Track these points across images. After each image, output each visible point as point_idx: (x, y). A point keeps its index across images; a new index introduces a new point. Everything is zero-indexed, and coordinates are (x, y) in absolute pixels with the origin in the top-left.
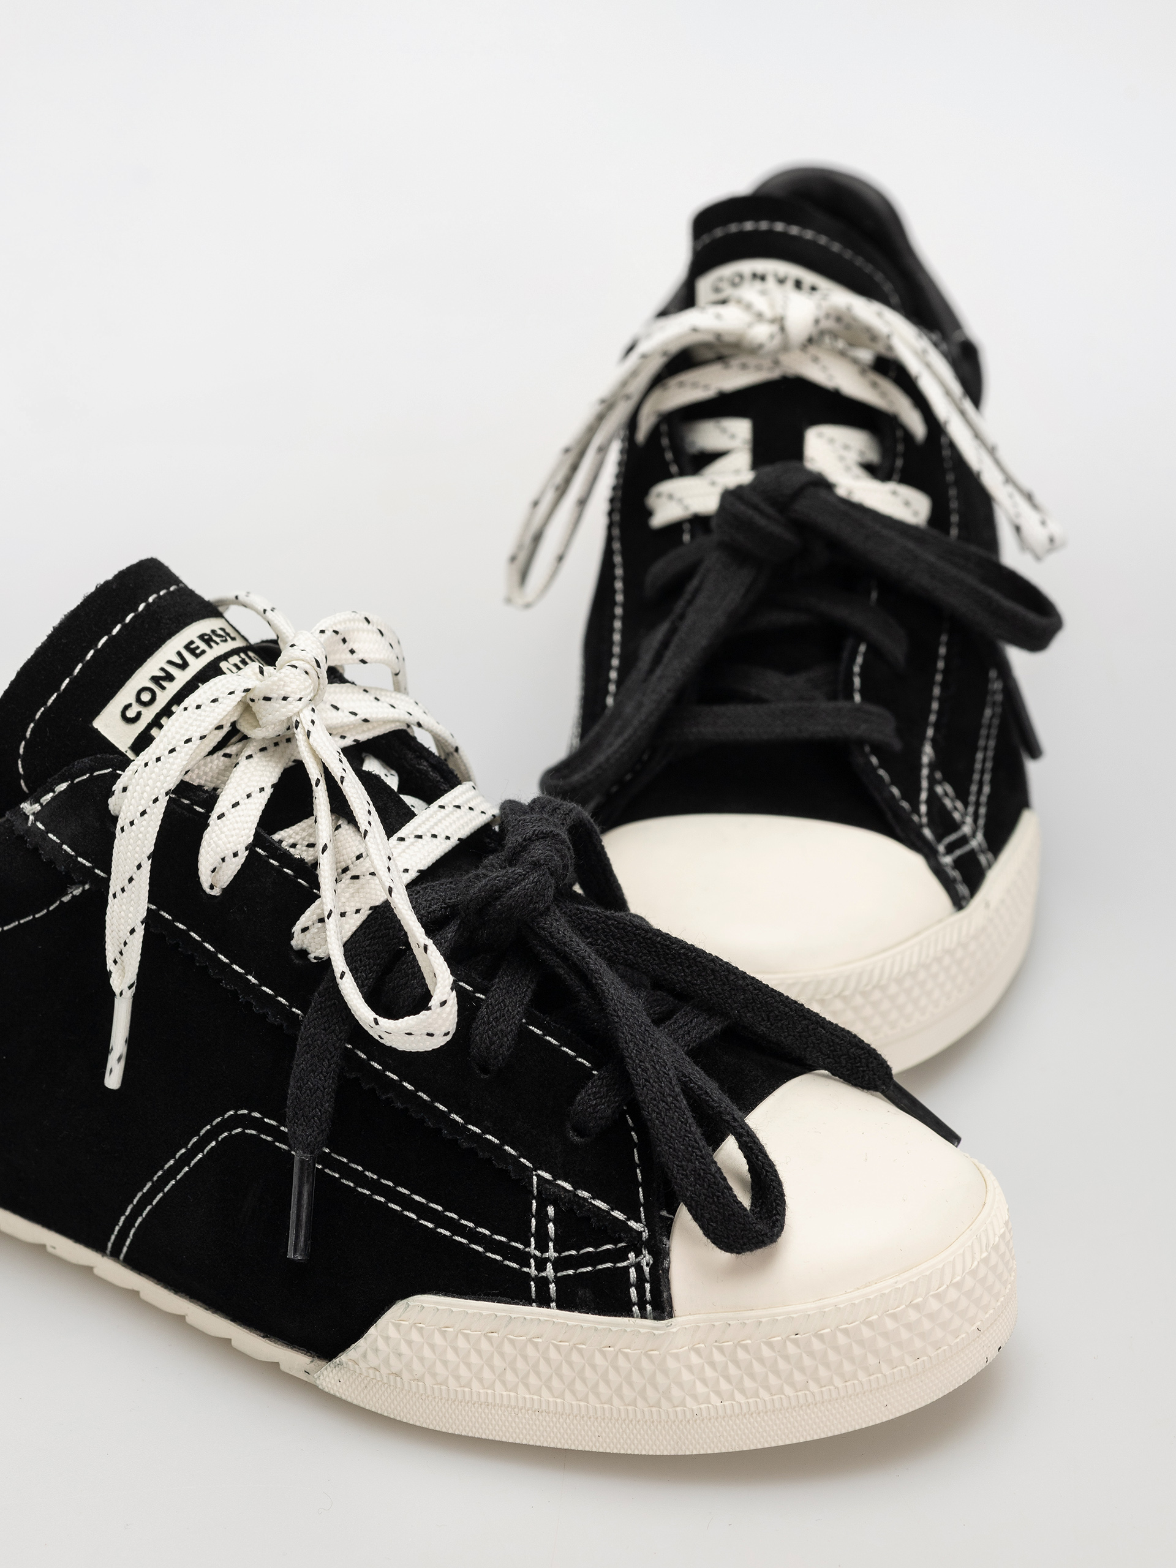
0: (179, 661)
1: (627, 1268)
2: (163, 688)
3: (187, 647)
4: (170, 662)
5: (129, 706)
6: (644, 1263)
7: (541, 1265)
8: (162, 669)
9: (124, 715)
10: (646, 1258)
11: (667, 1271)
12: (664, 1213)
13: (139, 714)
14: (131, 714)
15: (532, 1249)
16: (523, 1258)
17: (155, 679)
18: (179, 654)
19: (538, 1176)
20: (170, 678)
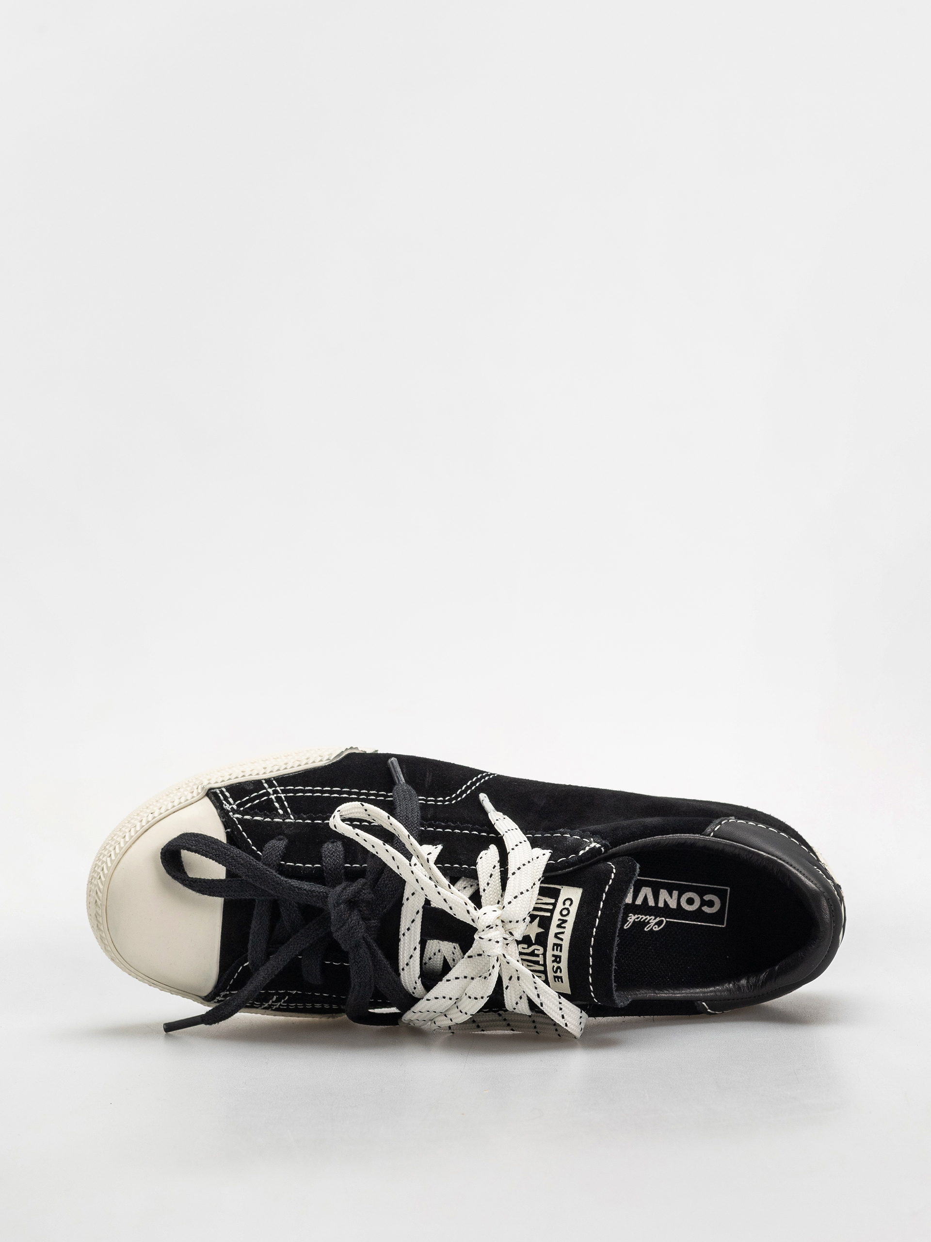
0: (560, 936)
1: (235, 802)
2: (559, 920)
3: (561, 945)
4: (563, 933)
5: (570, 905)
6: (228, 805)
7: (275, 792)
8: (564, 928)
9: (571, 900)
10: (227, 807)
11: (216, 807)
12: (229, 830)
13: (564, 904)
14: (568, 903)
15: (282, 796)
16: (283, 791)
17: (565, 921)
18: (562, 940)
19: (291, 819)
20: (559, 926)
